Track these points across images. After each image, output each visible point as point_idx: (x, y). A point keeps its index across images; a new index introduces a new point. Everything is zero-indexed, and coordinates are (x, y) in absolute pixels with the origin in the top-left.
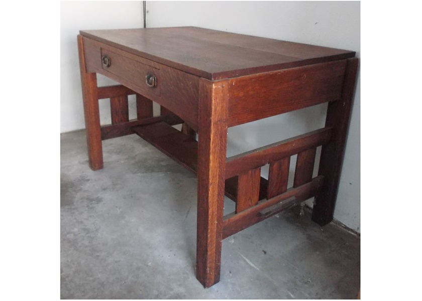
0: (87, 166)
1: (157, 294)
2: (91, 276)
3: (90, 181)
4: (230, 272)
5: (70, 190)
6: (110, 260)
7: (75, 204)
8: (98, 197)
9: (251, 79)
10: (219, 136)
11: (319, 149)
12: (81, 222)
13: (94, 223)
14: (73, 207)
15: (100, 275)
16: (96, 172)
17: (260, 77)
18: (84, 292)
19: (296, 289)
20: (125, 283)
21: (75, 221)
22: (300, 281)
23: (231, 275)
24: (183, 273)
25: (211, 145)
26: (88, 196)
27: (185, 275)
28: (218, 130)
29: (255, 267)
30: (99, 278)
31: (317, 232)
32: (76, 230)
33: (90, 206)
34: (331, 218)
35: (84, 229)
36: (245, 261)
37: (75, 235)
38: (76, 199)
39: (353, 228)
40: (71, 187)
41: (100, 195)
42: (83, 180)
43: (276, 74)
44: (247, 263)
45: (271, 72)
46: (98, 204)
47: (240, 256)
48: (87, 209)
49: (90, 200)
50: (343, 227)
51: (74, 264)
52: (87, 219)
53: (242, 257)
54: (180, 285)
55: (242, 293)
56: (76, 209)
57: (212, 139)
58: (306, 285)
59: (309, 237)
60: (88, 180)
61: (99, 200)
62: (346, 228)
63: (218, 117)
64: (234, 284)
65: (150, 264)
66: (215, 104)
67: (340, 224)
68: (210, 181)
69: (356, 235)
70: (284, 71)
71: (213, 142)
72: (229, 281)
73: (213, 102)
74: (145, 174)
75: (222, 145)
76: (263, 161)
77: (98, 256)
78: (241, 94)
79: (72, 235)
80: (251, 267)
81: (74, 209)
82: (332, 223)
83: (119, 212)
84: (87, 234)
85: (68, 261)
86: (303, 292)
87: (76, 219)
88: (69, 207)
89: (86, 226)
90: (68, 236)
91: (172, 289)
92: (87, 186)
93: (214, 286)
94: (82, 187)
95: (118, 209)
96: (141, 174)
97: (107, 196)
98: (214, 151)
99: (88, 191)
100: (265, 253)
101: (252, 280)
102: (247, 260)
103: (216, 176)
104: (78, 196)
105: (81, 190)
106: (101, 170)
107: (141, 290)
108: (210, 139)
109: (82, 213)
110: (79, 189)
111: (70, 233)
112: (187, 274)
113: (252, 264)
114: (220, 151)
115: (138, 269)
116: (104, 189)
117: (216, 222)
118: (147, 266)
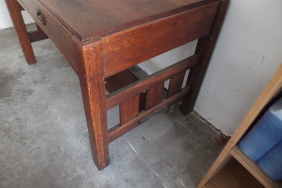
0: (24, 60)
1: (65, 175)
2: (18, 162)
3: (25, 75)
4: (118, 156)
5: (9, 82)
6: (34, 146)
7: (12, 95)
8: (30, 89)
9: (126, 34)
10: (96, 87)
11: (188, 72)
12: (16, 113)
13: (25, 113)
14: (10, 99)
15: (25, 160)
16: (31, 66)
17: (135, 30)
18: (12, 175)
19: (161, 169)
20: (43, 166)
21: (10, 111)
22: (164, 163)
23: (118, 158)
24: (85, 158)
25: (89, 95)
26: (22, 88)
27: (86, 159)
28: (95, 83)
29: (136, 151)
30: (24, 163)
31: (181, 120)
32: (11, 119)
33: (24, 97)
34: (192, 109)
35: (17, 119)
36: (129, 146)
37: (10, 124)
38: (13, 91)
39: (205, 118)
40: (11, 80)
41: (32, 88)
42: (21, 73)
43: (152, 25)
44: (131, 148)
45: (147, 24)
46: (29, 95)
47: (127, 141)
48: (21, 100)
49: (24, 92)
50: (198, 116)
51: (6, 150)
52: (20, 110)
53: (128, 143)
54: (82, 168)
55: (124, 174)
56: (12, 100)
57: (89, 91)
58: (168, 166)
59: (176, 125)
60: (24, 73)
61: (30, 92)
62: (201, 117)
63: (93, 73)
64: (119, 166)
65: (62, 149)
66: (88, 64)
67: (197, 114)
68: (93, 118)
69: (206, 123)
70: (160, 21)
71: (91, 93)
72: (117, 163)
73: (86, 62)
74: (67, 68)
75: (100, 93)
76: (142, 90)
77: (25, 143)
78: (117, 49)
79: (8, 124)
80: (133, 151)
81: (11, 100)
82: (192, 113)
83: (44, 103)
84: (19, 123)
85: (2, 148)
86: (165, 172)
87: (11, 109)
88: (7, 98)
89: (18, 116)
90: (4, 125)
91: (75, 172)
92: (22, 79)
93: (105, 169)
94: (19, 79)
95: (44, 101)
96: (64, 68)
97: (37, 88)
98: (93, 98)
99: (22, 83)
100: (144, 139)
101: (132, 162)
102: (131, 146)
103: (98, 114)
104: (15, 88)
105: (18, 82)
106: (35, 64)
107: (54, 173)
108: (88, 91)
109: (16, 104)
110: (16, 81)
111: (6, 123)
112: (88, 158)
113: (134, 149)
114: (99, 97)
115: (54, 154)
116: (35, 82)
117: (102, 139)
118: (60, 151)
